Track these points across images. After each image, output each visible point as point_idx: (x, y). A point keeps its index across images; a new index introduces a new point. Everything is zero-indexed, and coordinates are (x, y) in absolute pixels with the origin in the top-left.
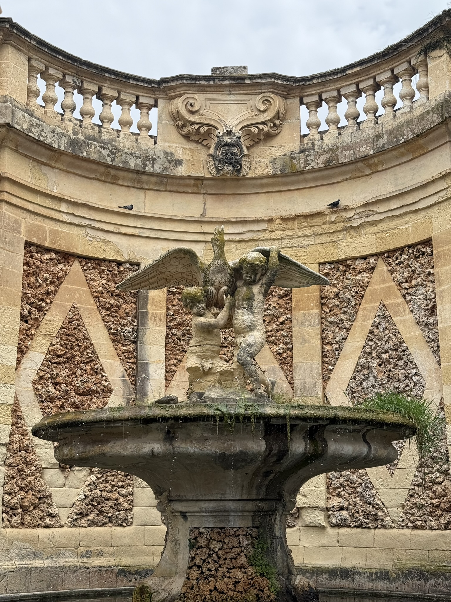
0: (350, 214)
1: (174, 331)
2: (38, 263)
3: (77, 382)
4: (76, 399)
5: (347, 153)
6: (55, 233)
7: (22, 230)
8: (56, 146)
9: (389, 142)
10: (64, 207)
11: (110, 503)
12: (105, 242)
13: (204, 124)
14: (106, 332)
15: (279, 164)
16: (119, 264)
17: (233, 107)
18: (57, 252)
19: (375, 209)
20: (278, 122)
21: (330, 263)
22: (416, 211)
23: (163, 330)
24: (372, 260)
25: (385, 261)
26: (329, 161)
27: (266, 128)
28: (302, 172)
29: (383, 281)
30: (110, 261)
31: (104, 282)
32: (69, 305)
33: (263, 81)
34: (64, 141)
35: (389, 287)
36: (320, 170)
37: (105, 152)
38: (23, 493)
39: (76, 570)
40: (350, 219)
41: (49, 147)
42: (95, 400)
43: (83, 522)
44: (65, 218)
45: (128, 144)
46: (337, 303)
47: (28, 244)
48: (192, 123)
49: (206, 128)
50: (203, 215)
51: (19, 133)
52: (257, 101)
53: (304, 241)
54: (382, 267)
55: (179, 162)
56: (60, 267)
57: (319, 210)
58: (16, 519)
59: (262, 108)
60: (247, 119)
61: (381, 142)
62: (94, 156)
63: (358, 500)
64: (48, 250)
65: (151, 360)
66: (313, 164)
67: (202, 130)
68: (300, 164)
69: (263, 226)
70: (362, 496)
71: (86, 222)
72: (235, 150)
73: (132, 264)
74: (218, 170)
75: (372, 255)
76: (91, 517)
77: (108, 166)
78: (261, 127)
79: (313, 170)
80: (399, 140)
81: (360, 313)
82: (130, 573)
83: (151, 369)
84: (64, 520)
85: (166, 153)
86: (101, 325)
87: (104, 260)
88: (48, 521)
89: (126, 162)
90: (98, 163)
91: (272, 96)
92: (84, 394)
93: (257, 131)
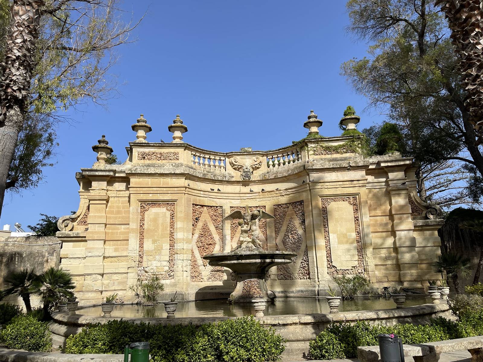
0: (281, 191)
1: (233, 225)
2: (196, 209)
3: (207, 242)
4: (207, 246)
5: (280, 174)
6: (200, 200)
7: (192, 200)
8: (199, 176)
9: (291, 173)
10: (202, 193)
11: (217, 275)
12: (213, 201)
13: (239, 165)
14: (214, 227)
15: (261, 177)
16: (217, 207)
17: (247, 160)
18: (200, 205)
19: (288, 190)
20: (260, 164)
21: (277, 205)
22: (299, 192)
23: (230, 225)
24: (288, 205)
25: (292, 205)
26: (275, 176)
27: (257, 166)
28: (268, 179)
29: (291, 211)
30: (214, 206)
31: (213, 213)
32: (204, 220)
33: (256, 153)
34: (202, 174)
35: (293, 213)
36: (273, 179)
37: (212, 176)
38: (195, 273)
39: (210, 293)
40: (281, 193)
41: (198, 177)
42: (212, 246)
43: (210, 280)
44: (202, 195)
45: (218, 172)
46: (279, 217)
47: (193, 204)
48: (236, 165)
49: (240, 166)
50: (240, 191)
51: (190, 175)
52: (254, 158)
53: (269, 199)
54: (291, 207)
55: (233, 177)
56: (201, 209)
57: (273, 190)
58: (194, 280)
59: (256, 160)
60: (252, 164)
61: (289, 172)
62: (209, 178)
63: (286, 272)
64: (198, 205)
65: (227, 234)
66: (271, 177)
67: (239, 167)
68: (267, 177)
69: (257, 194)
70: (287, 271)
71: (208, 196)
72: (249, 173)
73: (220, 207)
74: (244, 179)
75: (288, 203)
76: (212, 279)
77: (213, 180)
78: (256, 165)
79: (271, 179)
80: (294, 173)
81: (285, 220)
82: (224, 294)
83: (227, 237)
84: (205, 280)
85: (229, 174)
86: (213, 225)
87: (213, 206)
88: (202, 280)
89: (218, 178)
90: (210, 179)
91: (259, 157)
92: (209, 245)
93: (254, 167)
